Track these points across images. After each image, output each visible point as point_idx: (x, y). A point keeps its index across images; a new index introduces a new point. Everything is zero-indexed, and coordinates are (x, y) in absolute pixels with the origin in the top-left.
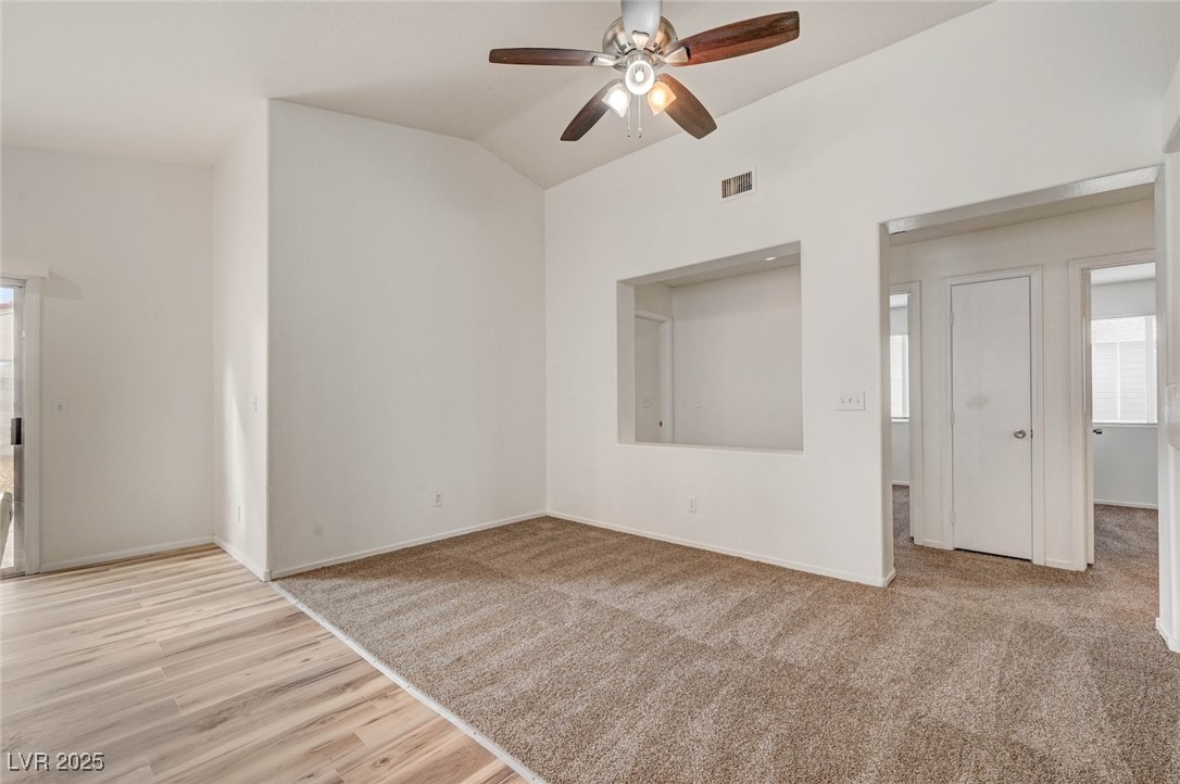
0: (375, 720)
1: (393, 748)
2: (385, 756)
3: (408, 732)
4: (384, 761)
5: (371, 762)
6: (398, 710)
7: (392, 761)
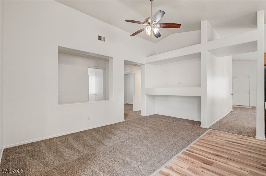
0: (181, 167)
1: (189, 163)
2: (191, 163)
3: (183, 162)
4: (192, 163)
5: (194, 164)
6: (176, 164)
7: (192, 162)
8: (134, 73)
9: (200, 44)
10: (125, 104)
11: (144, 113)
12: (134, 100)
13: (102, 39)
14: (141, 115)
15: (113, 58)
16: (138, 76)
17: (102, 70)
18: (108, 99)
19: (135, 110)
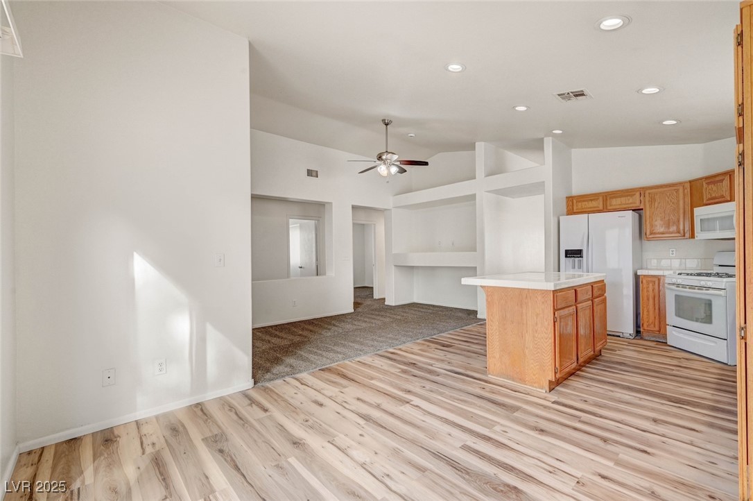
8: (375, 224)
9: (474, 180)
10: (355, 288)
11: (390, 301)
12: (374, 279)
13: (314, 174)
14: (386, 303)
15: (331, 203)
16: (380, 229)
17: (314, 221)
18: (325, 274)
19: (376, 296)
